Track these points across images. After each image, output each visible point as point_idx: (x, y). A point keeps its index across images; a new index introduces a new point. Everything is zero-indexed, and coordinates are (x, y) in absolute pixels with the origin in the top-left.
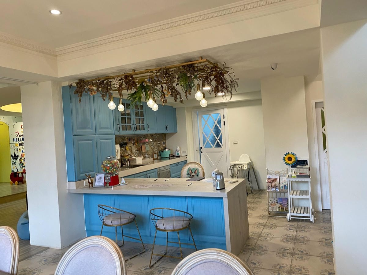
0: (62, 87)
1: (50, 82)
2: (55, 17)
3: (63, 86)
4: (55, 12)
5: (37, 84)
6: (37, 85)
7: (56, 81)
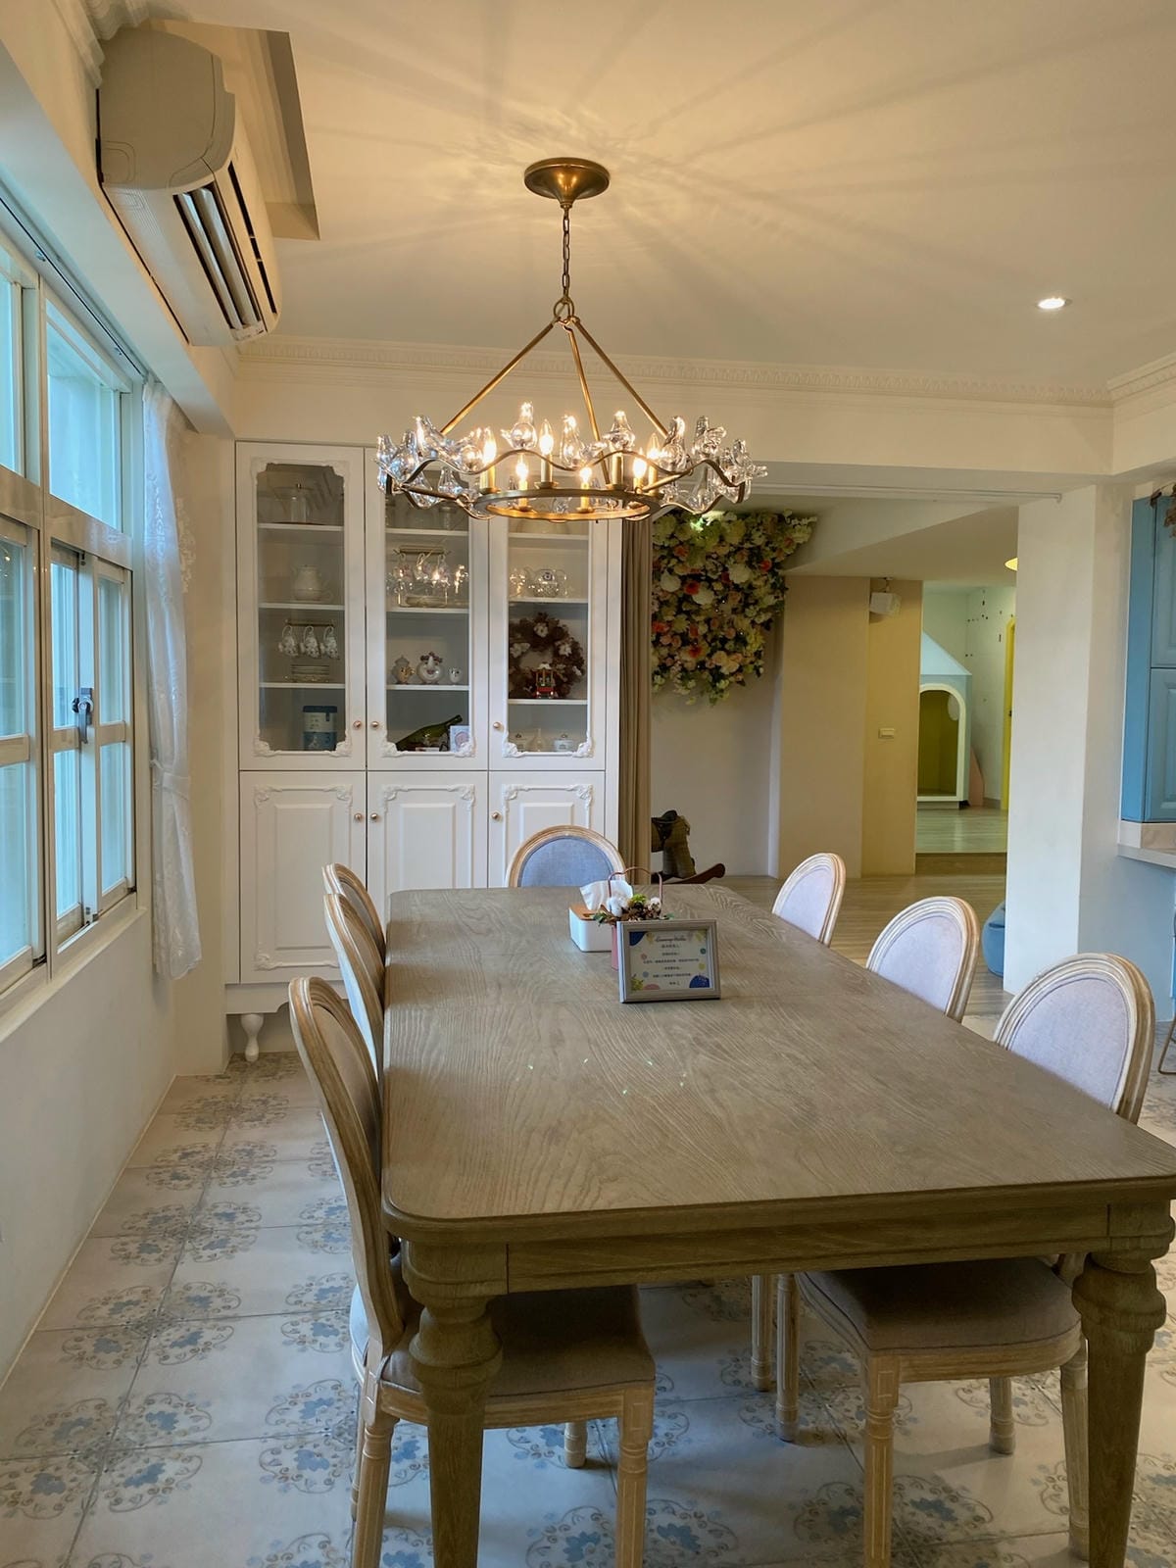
0: (1134, 502)
1: (1091, 491)
2: (1051, 317)
3: (1137, 497)
4: (1052, 304)
5: (1059, 497)
6: (1059, 502)
7: (1111, 487)
